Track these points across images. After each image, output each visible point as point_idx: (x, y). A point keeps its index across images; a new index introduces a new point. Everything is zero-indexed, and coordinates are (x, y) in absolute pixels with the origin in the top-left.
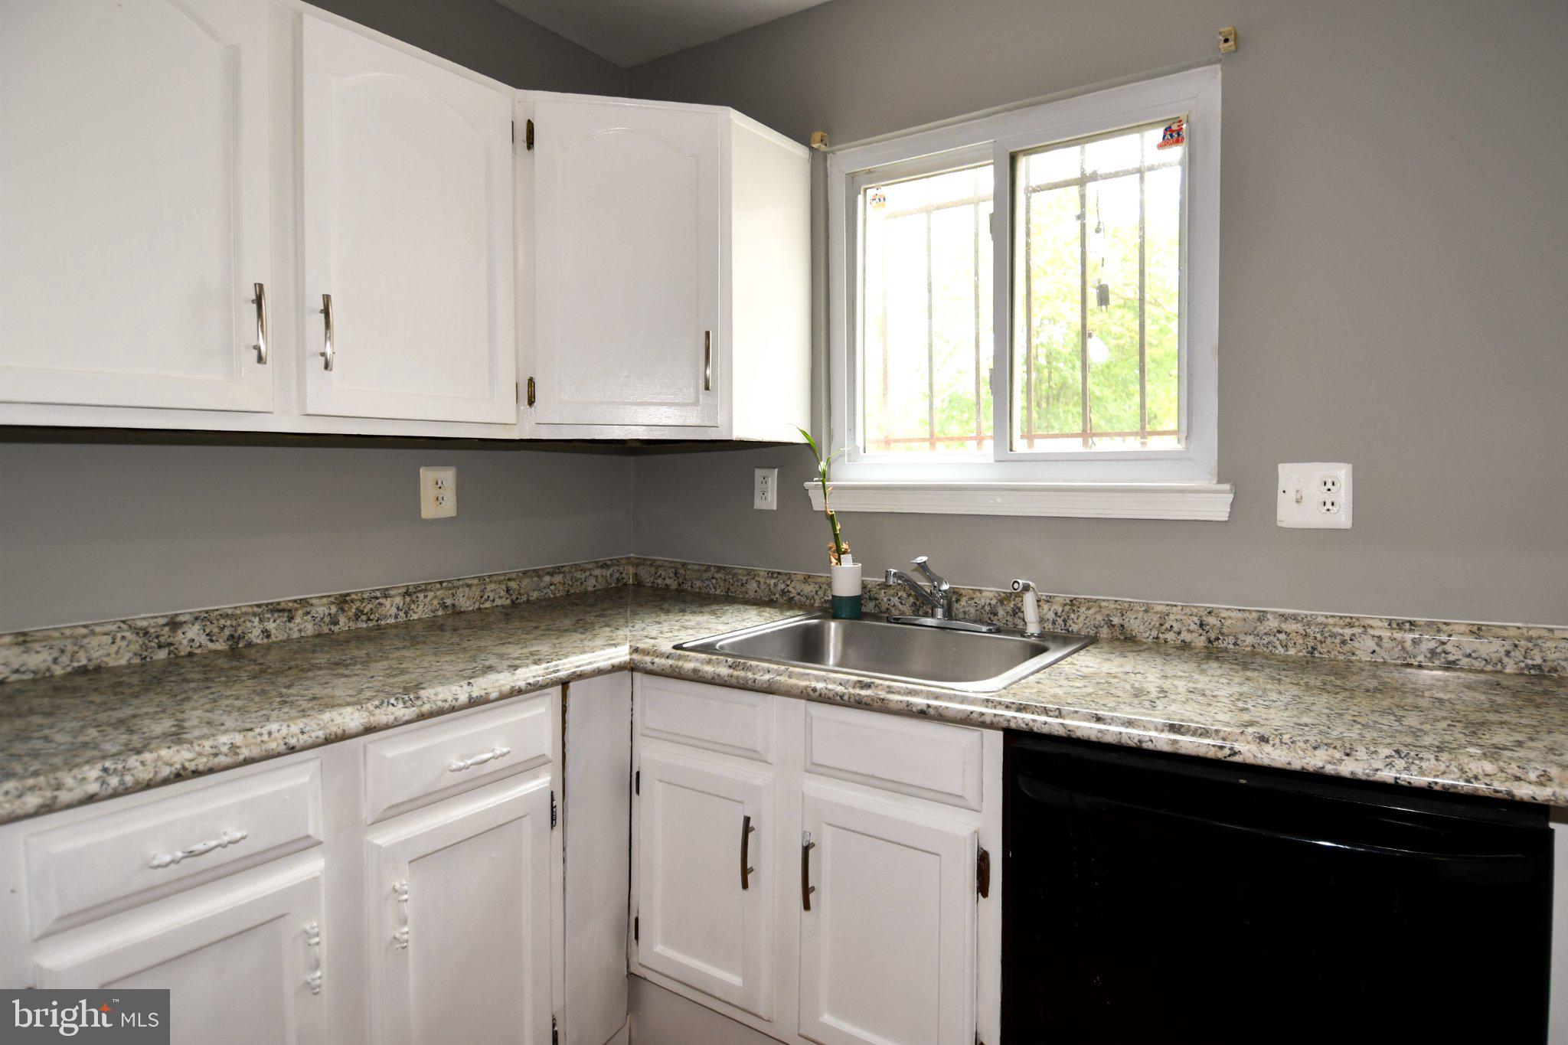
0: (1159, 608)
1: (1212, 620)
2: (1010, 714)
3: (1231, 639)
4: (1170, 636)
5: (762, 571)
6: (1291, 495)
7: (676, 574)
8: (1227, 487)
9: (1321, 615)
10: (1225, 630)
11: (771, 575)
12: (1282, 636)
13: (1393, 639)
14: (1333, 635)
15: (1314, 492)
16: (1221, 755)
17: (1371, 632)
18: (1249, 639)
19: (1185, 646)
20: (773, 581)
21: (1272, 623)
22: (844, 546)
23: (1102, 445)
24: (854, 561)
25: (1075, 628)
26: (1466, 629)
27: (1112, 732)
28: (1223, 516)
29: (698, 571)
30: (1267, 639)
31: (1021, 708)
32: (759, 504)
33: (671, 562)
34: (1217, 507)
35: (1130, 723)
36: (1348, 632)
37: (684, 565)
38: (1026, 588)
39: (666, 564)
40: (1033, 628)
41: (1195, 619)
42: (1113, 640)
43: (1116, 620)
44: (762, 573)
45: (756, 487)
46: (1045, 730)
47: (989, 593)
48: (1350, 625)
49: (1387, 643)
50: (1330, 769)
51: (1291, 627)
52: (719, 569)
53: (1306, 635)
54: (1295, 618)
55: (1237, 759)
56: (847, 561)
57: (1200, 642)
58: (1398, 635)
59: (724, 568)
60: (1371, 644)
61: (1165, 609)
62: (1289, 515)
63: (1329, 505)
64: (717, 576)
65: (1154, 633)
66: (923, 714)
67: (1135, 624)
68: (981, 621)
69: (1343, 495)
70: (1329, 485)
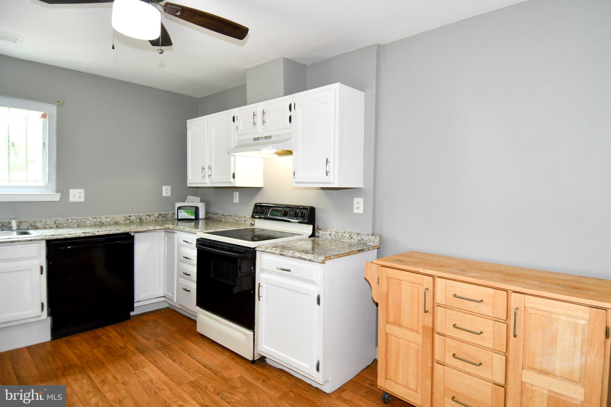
0: (44, 221)
1: (56, 221)
3: (61, 225)
4: (47, 226)
6: (72, 195)
8: (59, 194)
9: (79, 218)
10: (60, 223)
12: (72, 223)
13: (93, 221)
14: (82, 221)
15: (77, 195)
17: (89, 220)
18: (66, 224)
19: (51, 228)
21: (70, 221)
25: (21, 228)
26: (105, 217)
28: (59, 200)
30: (69, 224)
34: (57, 197)
36: (85, 220)
38: (14, 219)
40: (15, 228)
41: (53, 222)
43: (33, 225)
48: (85, 219)
49: (92, 221)
50: (109, 233)
51: (74, 221)
53: (77, 222)
54: (74, 219)
57: (55, 226)
58: (94, 220)
60: (89, 222)
62: (71, 199)
63: (80, 197)
65: (43, 226)
67: (38, 225)
69: (83, 195)
70: (80, 193)
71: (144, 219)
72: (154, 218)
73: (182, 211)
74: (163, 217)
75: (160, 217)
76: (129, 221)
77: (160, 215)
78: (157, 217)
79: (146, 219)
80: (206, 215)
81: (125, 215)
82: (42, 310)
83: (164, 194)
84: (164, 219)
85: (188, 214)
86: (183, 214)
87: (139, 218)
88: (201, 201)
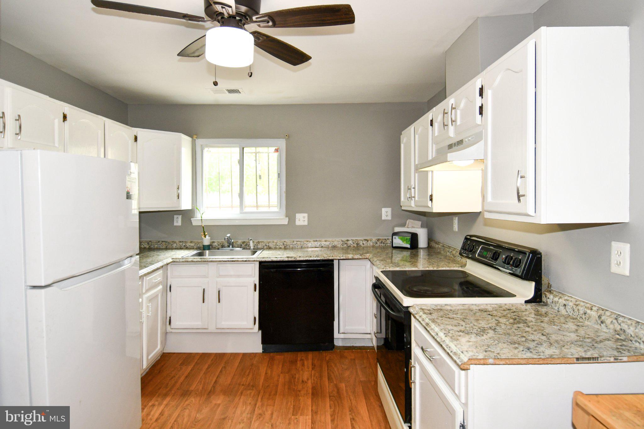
0: (275, 242)
1: (285, 243)
2: (262, 259)
3: (288, 246)
4: (278, 247)
5: (177, 241)
6: (298, 219)
7: (148, 244)
8: (288, 218)
9: (303, 240)
10: (287, 245)
11: (180, 242)
12: (297, 245)
14: (305, 244)
15: (302, 219)
16: (295, 259)
17: (310, 242)
18: (292, 246)
19: (280, 248)
20: (181, 244)
21: (295, 243)
22: (206, 234)
23: (260, 210)
24: (209, 237)
25: (259, 247)
26: (324, 241)
27: (279, 259)
28: (287, 223)
29: (156, 242)
30: (294, 246)
31: (263, 258)
32: (175, 224)
33: (145, 241)
34: (285, 222)
35: (281, 258)
36: (307, 243)
37: (150, 241)
38: (251, 240)
39: (144, 241)
40: (252, 248)
41: (282, 243)
42: (267, 248)
43: (267, 245)
44: (177, 242)
45: (175, 220)
46: (268, 261)
47: (240, 242)
49: (313, 244)
51: (298, 243)
52: (163, 242)
53: (301, 244)
54: (299, 241)
55: (297, 260)
56: (207, 237)
57: (283, 247)
58: (315, 243)
59: (164, 241)
60: (311, 244)
61: (276, 242)
62: (298, 223)
63: (304, 221)
64: (163, 243)
65: (275, 246)
66: (246, 261)
67: (271, 245)
68: (238, 247)
69: (306, 219)
70: (304, 217)
71: (361, 244)
72: (371, 244)
73: (397, 237)
74: (381, 243)
75: (378, 243)
76: (346, 245)
77: (378, 240)
78: (375, 242)
79: (363, 244)
80: (429, 244)
81: (343, 239)
82: (255, 324)
83: (384, 218)
84: (383, 245)
85: (403, 241)
86: (398, 241)
87: (356, 243)
88: (422, 226)
